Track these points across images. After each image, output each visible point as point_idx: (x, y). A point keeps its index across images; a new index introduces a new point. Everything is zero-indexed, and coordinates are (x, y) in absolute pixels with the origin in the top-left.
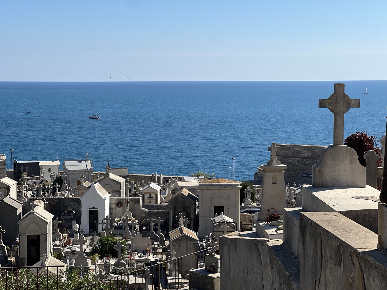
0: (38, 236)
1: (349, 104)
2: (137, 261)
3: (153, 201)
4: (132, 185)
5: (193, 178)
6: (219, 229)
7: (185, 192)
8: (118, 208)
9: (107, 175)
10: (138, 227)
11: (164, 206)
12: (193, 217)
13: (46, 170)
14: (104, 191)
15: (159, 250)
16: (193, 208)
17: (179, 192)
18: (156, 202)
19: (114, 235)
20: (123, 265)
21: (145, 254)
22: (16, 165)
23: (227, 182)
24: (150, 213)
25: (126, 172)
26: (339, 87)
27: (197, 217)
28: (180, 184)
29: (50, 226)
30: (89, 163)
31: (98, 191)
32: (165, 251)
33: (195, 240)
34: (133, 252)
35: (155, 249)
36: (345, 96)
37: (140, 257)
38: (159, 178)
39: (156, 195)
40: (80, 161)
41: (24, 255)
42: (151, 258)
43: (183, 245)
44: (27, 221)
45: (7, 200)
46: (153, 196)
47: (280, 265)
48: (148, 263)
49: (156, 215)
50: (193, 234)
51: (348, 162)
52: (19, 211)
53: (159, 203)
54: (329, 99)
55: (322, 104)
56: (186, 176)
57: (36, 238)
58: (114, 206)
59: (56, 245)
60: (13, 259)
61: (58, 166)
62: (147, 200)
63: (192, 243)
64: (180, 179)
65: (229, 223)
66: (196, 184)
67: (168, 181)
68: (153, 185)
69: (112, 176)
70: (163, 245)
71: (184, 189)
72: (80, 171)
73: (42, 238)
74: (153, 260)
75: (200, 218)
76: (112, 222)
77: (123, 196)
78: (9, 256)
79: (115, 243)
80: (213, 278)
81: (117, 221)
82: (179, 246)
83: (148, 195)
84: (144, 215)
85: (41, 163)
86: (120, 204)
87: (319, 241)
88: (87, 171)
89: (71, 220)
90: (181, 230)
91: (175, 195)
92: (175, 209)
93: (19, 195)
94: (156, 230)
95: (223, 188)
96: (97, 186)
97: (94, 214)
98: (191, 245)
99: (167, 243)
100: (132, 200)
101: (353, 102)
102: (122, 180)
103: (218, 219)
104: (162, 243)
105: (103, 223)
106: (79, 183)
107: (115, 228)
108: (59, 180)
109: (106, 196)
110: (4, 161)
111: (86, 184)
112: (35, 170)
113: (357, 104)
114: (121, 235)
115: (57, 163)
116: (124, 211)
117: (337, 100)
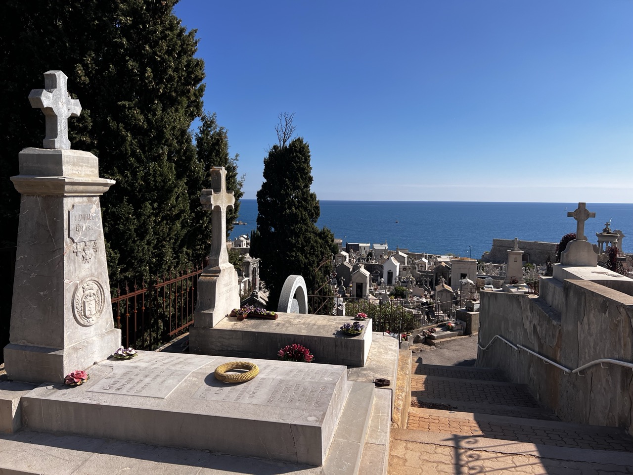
0: (362, 284)
1: (588, 215)
2: (416, 302)
3: (423, 268)
4: (411, 259)
5: (446, 257)
6: (465, 287)
7: (444, 264)
8: (404, 271)
9: (398, 253)
10: (415, 283)
11: (430, 272)
12: (448, 279)
13: (363, 248)
14: (396, 261)
15: (428, 297)
16: (448, 274)
17: (439, 264)
18: (425, 269)
19: (402, 286)
20: (409, 303)
21: (421, 298)
22: (347, 245)
23: (469, 260)
24: (422, 275)
25: (407, 251)
26: (582, 205)
27: (450, 279)
28: (439, 259)
29: (368, 279)
30: (386, 246)
31: (393, 261)
32: (431, 297)
33: (451, 292)
34: (414, 296)
35: (426, 295)
36: (586, 210)
37: (417, 299)
38: (426, 256)
39: (425, 265)
40: (382, 245)
41: (355, 293)
42: (424, 300)
43: (444, 294)
44: (356, 275)
45: (345, 263)
46: (424, 265)
47: (540, 310)
48: (423, 304)
49: (426, 276)
50: (450, 289)
51: (586, 251)
52: (351, 270)
53: (427, 269)
54: (575, 212)
55: (570, 215)
56: (442, 255)
57: (360, 284)
58: (401, 270)
59: (371, 289)
60: (348, 295)
61: (369, 246)
62: (420, 268)
63: (450, 294)
64: (439, 257)
65: (471, 284)
66: (448, 260)
67: (431, 258)
68: (424, 259)
69: (400, 253)
70: (430, 293)
71: (443, 263)
72: (382, 250)
73: (364, 285)
74: (425, 301)
75: (452, 280)
76: (400, 279)
77: (406, 265)
78: (346, 293)
79: (404, 290)
80: (471, 315)
81: (404, 278)
82: (442, 295)
83: (421, 265)
84: (418, 276)
85: (360, 245)
86: (405, 269)
87: (583, 297)
88: (385, 250)
89: (378, 276)
90: (443, 286)
91: (437, 266)
92: (437, 274)
93: (350, 261)
94: (426, 285)
95: (466, 263)
96: (392, 258)
97: (390, 274)
98: (449, 295)
99: (432, 293)
100: (412, 267)
101: (591, 214)
102: (406, 256)
103: (464, 281)
104: (429, 292)
105: (396, 279)
106: (381, 256)
107: (402, 282)
108: (370, 254)
109: (397, 264)
110: (341, 243)
111: (386, 257)
112: (357, 248)
113: (594, 215)
114: (406, 286)
115: (369, 245)
116: (407, 273)
117: (580, 212)
